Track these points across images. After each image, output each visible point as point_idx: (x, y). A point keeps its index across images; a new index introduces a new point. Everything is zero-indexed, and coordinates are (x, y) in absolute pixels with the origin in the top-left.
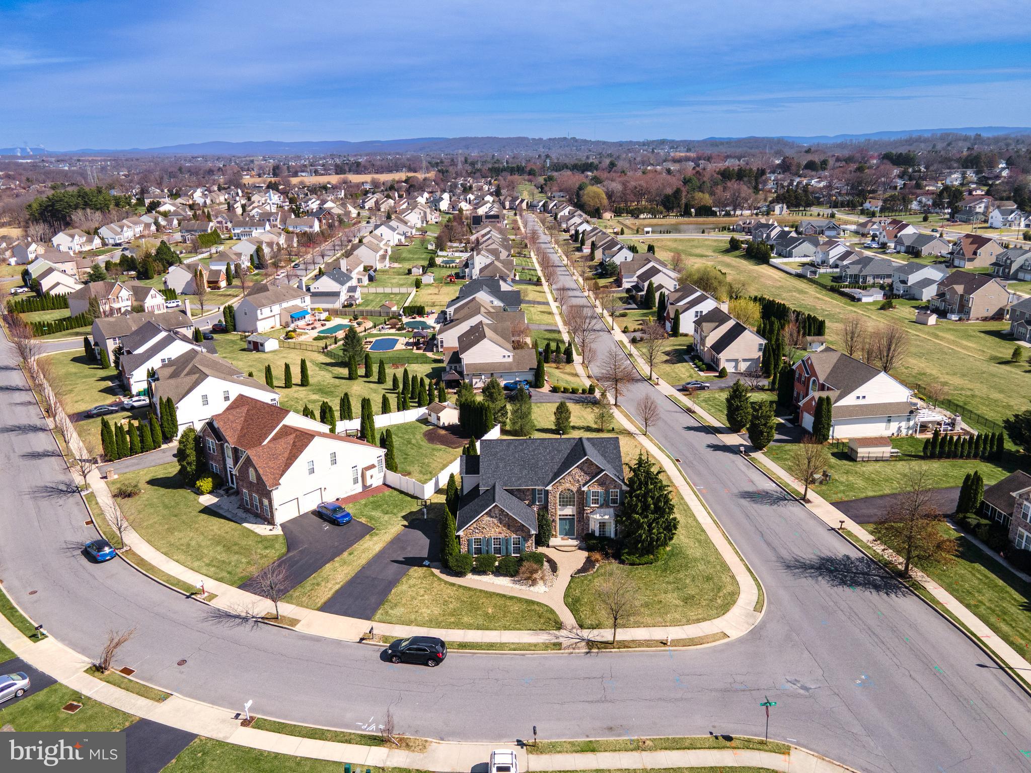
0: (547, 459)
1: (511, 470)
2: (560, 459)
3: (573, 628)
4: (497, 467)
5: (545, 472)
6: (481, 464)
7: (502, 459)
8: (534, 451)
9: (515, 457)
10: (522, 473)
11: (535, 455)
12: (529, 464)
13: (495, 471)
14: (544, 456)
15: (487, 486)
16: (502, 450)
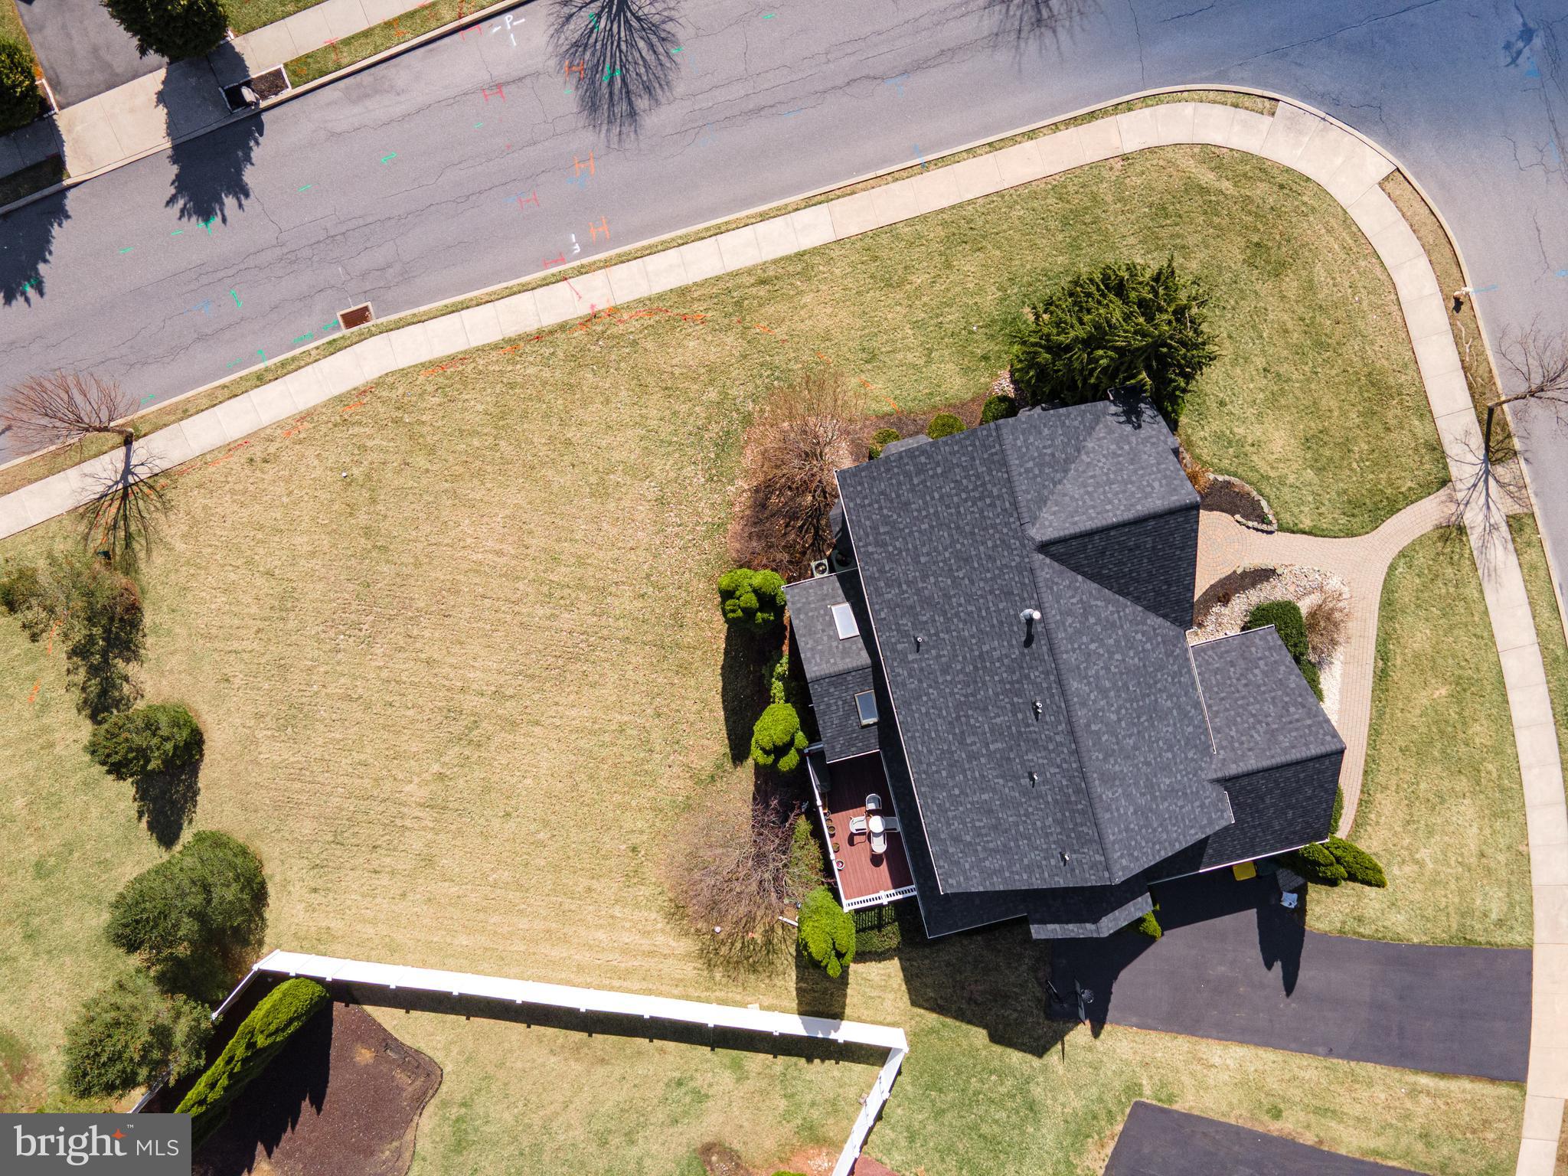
0: (1117, 641)
1: (1170, 749)
2: (1108, 602)
3: (1451, 499)
4: (1172, 791)
5: (1149, 640)
6: (1178, 847)
7: (1150, 786)
8: (1104, 692)
9: (1136, 748)
10: (1170, 710)
11: (1115, 684)
12: (1144, 696)
13: (1185, 794)
14: (1111, 654)
15: (1222, 800)
16: (1128, 796)
